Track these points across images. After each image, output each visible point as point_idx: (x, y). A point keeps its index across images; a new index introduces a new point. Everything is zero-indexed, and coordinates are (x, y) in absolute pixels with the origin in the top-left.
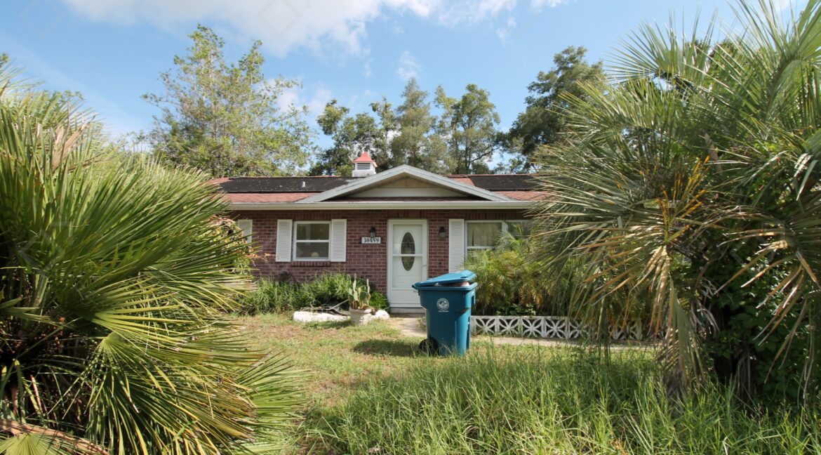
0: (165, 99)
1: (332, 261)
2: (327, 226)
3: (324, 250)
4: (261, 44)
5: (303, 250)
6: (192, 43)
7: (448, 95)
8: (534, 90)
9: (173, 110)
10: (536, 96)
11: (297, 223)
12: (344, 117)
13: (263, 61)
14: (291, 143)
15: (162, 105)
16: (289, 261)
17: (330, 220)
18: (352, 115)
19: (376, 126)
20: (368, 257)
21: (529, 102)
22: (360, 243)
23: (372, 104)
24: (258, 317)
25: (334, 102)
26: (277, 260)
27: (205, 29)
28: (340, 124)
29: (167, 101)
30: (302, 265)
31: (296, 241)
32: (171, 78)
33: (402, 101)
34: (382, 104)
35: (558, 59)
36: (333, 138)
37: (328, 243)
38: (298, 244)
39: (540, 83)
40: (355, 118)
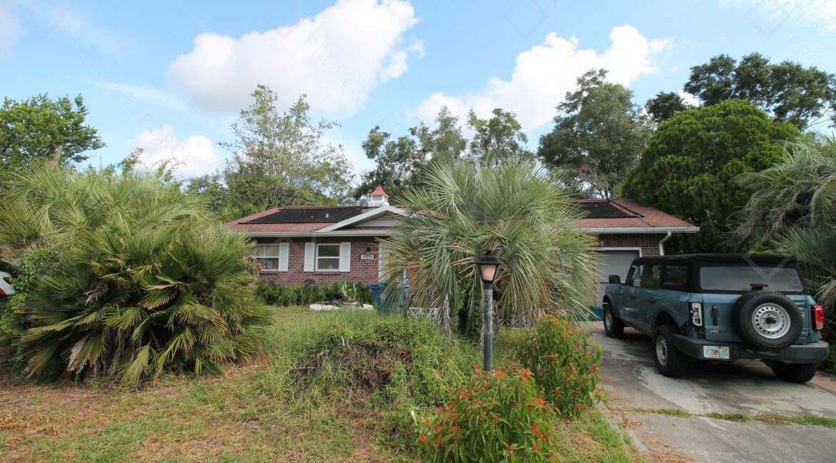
0: (234, 145)
1: (341, 271)
2: (339, 246)
3: (336, 264)
4: (306, 96)
5: (322, 264)
6: (254, 99)
7: (479, 117)
8: (562, 109)
9: (240, 153)
10: (564, 115)
11: (318, 245)
12: (387, 141)
13: (308, 107)
14: (333, 172)
15: (233, 149)
16: (313, 271)
17: (340, 243)
18: (394, 139)
19: (416, 147)
20: (365, 268)
21: (557, 121)
22: (360, 259)
23: (411, 129)
24: (289, 307)
25: (377, 128)
26: (305, 270)
27: (263, 87)
28: (382, 148)
29: (236, 147)
30: (321, 274)
31: (317, 257)
32: (239, 127)
33: (437, 126)
34: (419, 127)
35: (580, 81)
36: (376, 161)
37: (338, 259)
38: (319, 259)
39: (568, 102)
40: (397, 142)
